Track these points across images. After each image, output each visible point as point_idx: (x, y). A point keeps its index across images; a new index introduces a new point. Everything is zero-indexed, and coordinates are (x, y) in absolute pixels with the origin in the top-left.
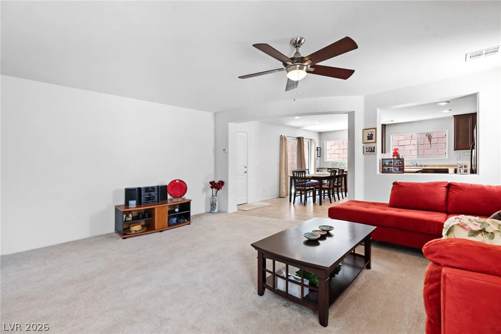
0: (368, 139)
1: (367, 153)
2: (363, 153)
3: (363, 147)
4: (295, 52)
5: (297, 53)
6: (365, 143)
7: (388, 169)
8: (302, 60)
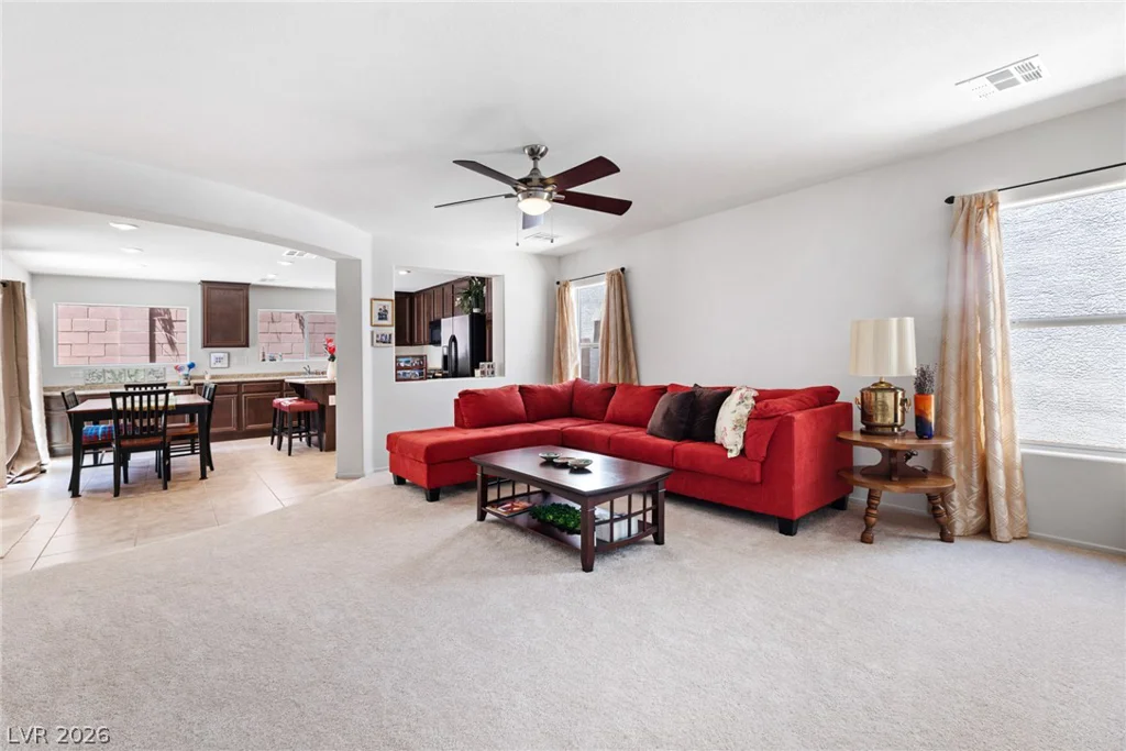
0: (380, 319)
1: (379, 344)
2: (372, 345)
3: (372, 333)
4: (532, 167)
5: (535, 169)
6: (375, 326)
7: (404, 374)
8: (543, 183)
